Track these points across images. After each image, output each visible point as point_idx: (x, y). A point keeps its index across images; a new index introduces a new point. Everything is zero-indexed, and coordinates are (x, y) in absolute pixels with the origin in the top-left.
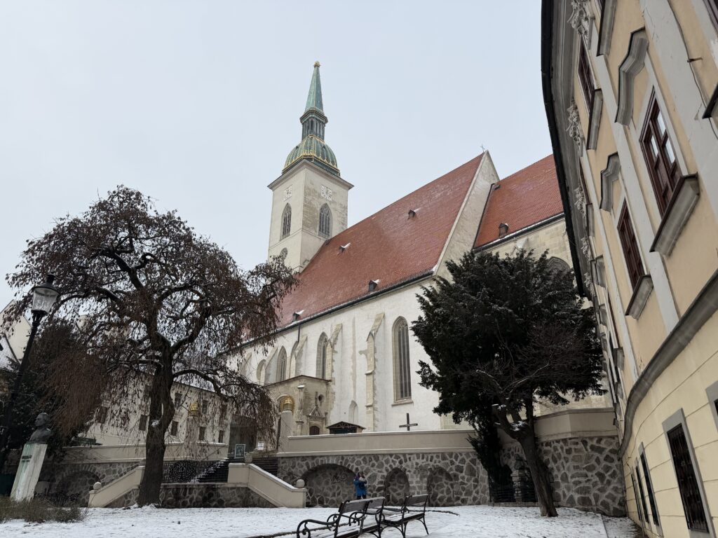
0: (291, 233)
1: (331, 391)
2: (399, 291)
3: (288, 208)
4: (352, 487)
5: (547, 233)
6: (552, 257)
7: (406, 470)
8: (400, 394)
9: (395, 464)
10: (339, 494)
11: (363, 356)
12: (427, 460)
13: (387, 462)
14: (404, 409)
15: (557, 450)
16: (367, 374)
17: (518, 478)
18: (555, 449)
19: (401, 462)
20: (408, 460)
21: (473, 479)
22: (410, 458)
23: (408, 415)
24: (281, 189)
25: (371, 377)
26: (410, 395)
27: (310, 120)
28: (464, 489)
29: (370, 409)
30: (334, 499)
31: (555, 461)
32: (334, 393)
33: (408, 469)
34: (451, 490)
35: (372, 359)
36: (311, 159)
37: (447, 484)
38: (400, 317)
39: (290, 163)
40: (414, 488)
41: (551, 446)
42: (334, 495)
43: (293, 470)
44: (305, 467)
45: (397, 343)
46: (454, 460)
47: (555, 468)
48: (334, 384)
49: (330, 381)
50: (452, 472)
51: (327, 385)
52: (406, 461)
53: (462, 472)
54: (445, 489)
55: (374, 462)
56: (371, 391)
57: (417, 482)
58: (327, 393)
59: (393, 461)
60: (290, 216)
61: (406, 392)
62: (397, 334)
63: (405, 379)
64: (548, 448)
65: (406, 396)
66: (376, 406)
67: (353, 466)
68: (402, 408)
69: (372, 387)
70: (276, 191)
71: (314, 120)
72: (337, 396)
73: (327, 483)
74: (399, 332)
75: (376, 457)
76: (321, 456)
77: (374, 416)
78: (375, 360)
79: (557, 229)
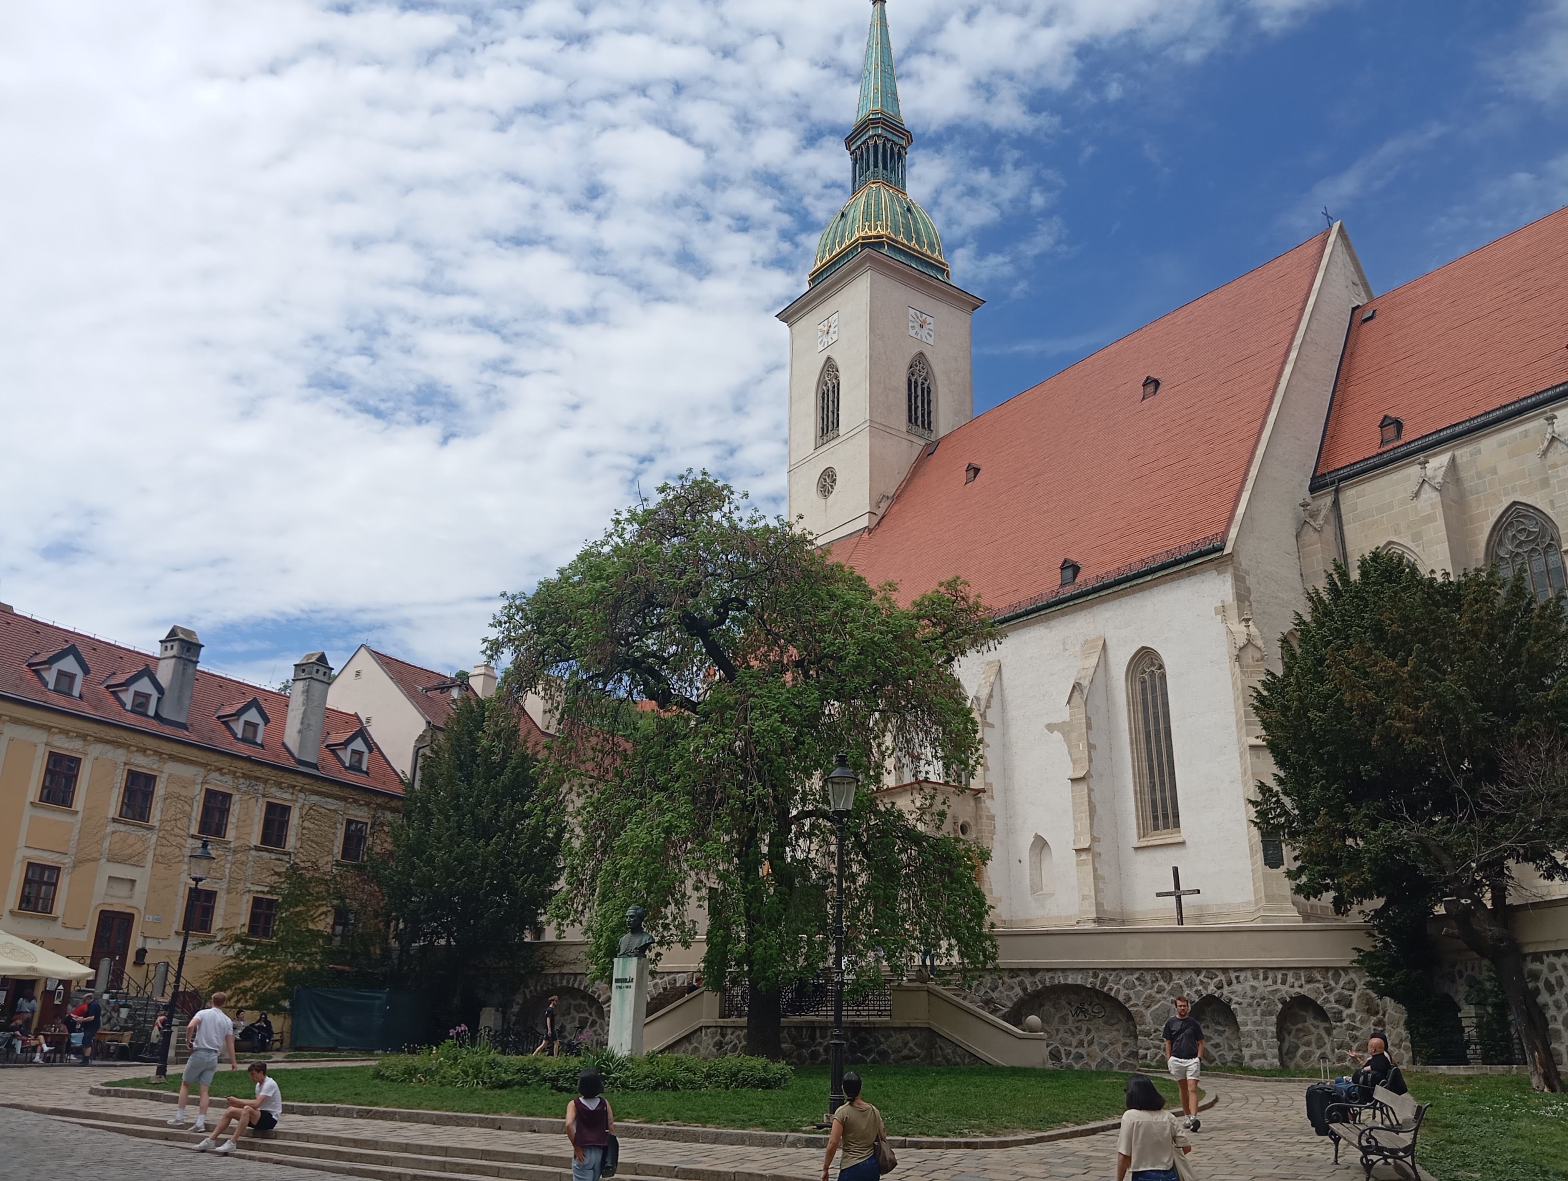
0: (842, 429)
1: (984, 813)
2: (1141, 588)
3: (830, 367)
4: (1118, 1030)
5: (1501, 445)
6: (1515, 503)
7: (1231, 1000)
8: (1150, 822)
9: (1206, 988)
10: (1091, 1043)
11: (1057, 735)
12: (1275, 982)
13: (1190, 984)
14: (1167, 859)
15: (1556, 969)
16: (1073, 780)
17: (1475, 1020)
18: (1553, 968)
19: (1220, 987)
20: (1234, 981)
21: (1374, 1019)
22: (1237, 978)
23: (1176, 870)
24: (809, 322)
25: (1083, 788)
26: (1177, 825)
27: (871, 143)
28: (1355, 1039)
29: (1084, 856)
30: (1081, 1050)
31: (1550, 989)
32: (992, 818)
33: (1235, 999)
34: (1326, 1038)
35: (1082, 746)
36: (881, 244)
37: (1317, 1027)
38: (1143, 648)
39: (828, 257)
40: (1250, 1034)
41: (1542, 962)
42: (1081, 1044)
43: (995, 995)
44: (1018, 990)
45: (1140, 708)
46: (1332, 983)
47: (1550, 1003)
48: (992, 797)
49: (983, 791)
50: (1328, 1005)
51: (977, 800)
52: (1230, 984)
53: (1349, 1006)
54: (1313, 1038)
55: (1161, 983)
56: (1085, 815)
57: (1255, 1023)
58: (977, 817)
59: (1202, 982)
60: (836, 388)
61: (1165, 816)
62: (1138, 687)
63: (1163, 791)
64: (1536, 966)
65: (1166, 827)
66: (1097, 848)
67: (1118, 990)
68: (1160, 855)
69: (1086, 807)
70: (796, 326)
71: (880, 142)
72: (999, 822)
73: (1064, 1020)
74: (1143, 682)
75: (1166, 972)
76: (1048, 970)
77: (1095, 870)
78: (1091, 747)
79: (1526, 434)
